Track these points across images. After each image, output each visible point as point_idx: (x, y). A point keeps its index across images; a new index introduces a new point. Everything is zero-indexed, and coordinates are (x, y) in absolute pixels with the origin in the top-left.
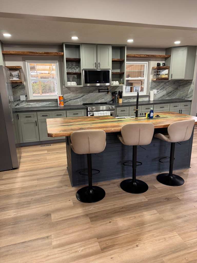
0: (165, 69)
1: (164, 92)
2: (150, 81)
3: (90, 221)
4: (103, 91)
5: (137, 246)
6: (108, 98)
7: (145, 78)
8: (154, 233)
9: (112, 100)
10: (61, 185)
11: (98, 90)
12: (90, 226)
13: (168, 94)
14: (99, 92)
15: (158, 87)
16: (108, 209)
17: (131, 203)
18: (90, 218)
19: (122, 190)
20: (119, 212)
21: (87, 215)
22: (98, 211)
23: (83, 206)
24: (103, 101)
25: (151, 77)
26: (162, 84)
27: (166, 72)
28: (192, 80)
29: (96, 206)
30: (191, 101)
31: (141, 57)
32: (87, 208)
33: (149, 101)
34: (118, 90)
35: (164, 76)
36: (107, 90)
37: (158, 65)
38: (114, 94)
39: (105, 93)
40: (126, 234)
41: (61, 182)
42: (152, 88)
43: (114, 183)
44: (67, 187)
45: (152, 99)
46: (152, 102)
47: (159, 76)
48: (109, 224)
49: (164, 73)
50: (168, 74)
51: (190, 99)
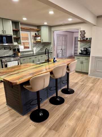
0: (39, 37)
1: (39, 49)
2: (32, 43)
3: (55, 132)
4: (7, 48)
5: (88, 131)
6: (11, 53)
7: (29, 41)
8: (88, 120)
9: (14, 54)
10: (13, 118)
11: (4, 48)
12: (58, 134)
13: (41, 49)
14: (5, 49)
15: (36, 46)
16: (57, 119)
17: (64, 110)
18: (54, 129)
19: (53, 105)
20: (64, 118)
21: (50, 129)
22: (54, 123)
23: (43, 125)
24: (8, 55)
25: (33, 41)
26: (38, 44)
27: (39, 38)
28: (51, 43)
29: (50, 120)
30: (52, 53)
31: (27, 29)
32: (46, 125)
33: (33, 53)
34: (16, 48)
35: (39, 41)
36: (9, 48)
37: (36, 34)
38: (14, 50)
39: (9, 50)
40: (78, 128)
41: (11, 116)
42: (34, 47)
43: (46, 103)
44: (20, 118)
45: (35, 52)
46: (35, 54)
47: (36, 40)
48: (66, 127)
49: (38, 39)
50: (41, 39)
51: (51, 52)
